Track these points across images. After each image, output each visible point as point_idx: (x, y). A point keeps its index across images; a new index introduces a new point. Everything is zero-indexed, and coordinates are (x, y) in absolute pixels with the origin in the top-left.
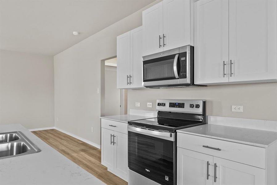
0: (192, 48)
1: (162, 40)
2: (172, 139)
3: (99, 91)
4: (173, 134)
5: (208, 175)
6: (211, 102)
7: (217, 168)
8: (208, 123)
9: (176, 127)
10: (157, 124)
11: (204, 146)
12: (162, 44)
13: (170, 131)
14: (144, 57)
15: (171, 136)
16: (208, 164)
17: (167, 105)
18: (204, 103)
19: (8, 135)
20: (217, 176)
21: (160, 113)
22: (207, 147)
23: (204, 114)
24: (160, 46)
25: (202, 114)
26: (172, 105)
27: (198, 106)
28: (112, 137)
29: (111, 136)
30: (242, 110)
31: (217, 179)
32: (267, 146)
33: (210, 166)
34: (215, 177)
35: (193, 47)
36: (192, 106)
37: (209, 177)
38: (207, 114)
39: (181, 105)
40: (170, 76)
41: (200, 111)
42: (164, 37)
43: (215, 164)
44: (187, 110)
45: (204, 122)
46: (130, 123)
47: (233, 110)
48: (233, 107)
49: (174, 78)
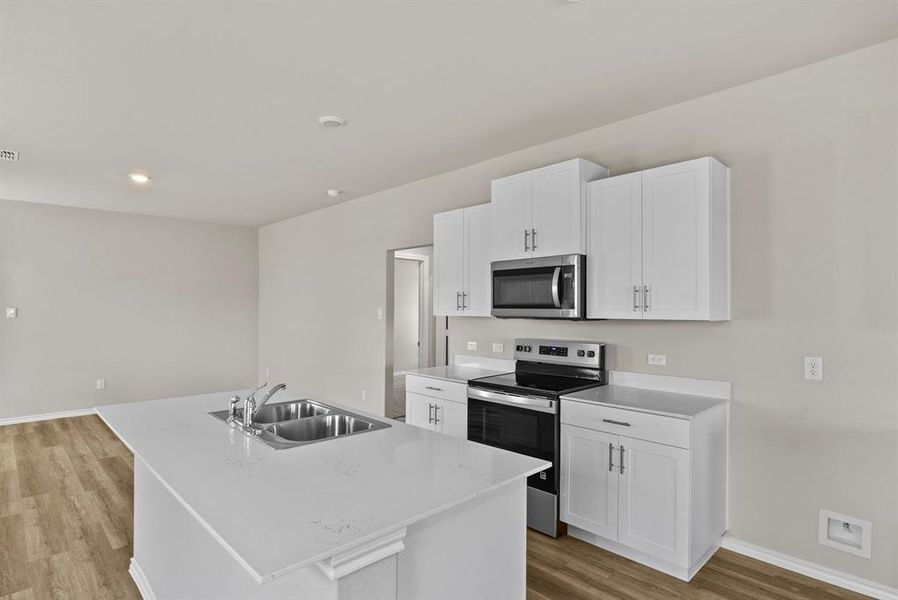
0: (583, 259)
1: (530, 238)
2: (553, 411)
3: (381, 314)
4: (554, 402)
5: (611, 465)
6: (615, 347)
7: (625, 453)
8: (610, 383)
9: (557, 390)
10: (514, 384)
11: (604, 421)
12: (530, 245)
13: (550, 397)
14: (492, 264)
15: (551, 406)
16: (611, 448)
17: (536, 350)
18: (603, 349)
19: (300, 405)
20: (625, 465)
21: (520, 364)
22: (610, 421)
23: (602, 368)
24: (527, 248)
25: (598, 367)
26: (545, 350)
27: (591, 354)
28: (433, 410)
29: (431, 407)
30: (664, 363)
31: (625, 470)
32: (691, 417)
33: (613, 451)
34: (622, 467)
35: (585, 256)
36: (581, 354)
37: (613, 468)
38: (607, 367)
39: (562, 352)
40: (545, 302)
41: (595, 361)
42: (534, 233)
43: (622, 447)
44: (572, 359)
45: (602, 382)
46: (472, 383)
47: (651, 362)
48: (650, 356)
49: (552, 306)
